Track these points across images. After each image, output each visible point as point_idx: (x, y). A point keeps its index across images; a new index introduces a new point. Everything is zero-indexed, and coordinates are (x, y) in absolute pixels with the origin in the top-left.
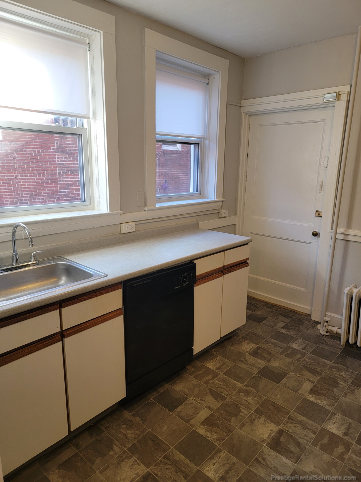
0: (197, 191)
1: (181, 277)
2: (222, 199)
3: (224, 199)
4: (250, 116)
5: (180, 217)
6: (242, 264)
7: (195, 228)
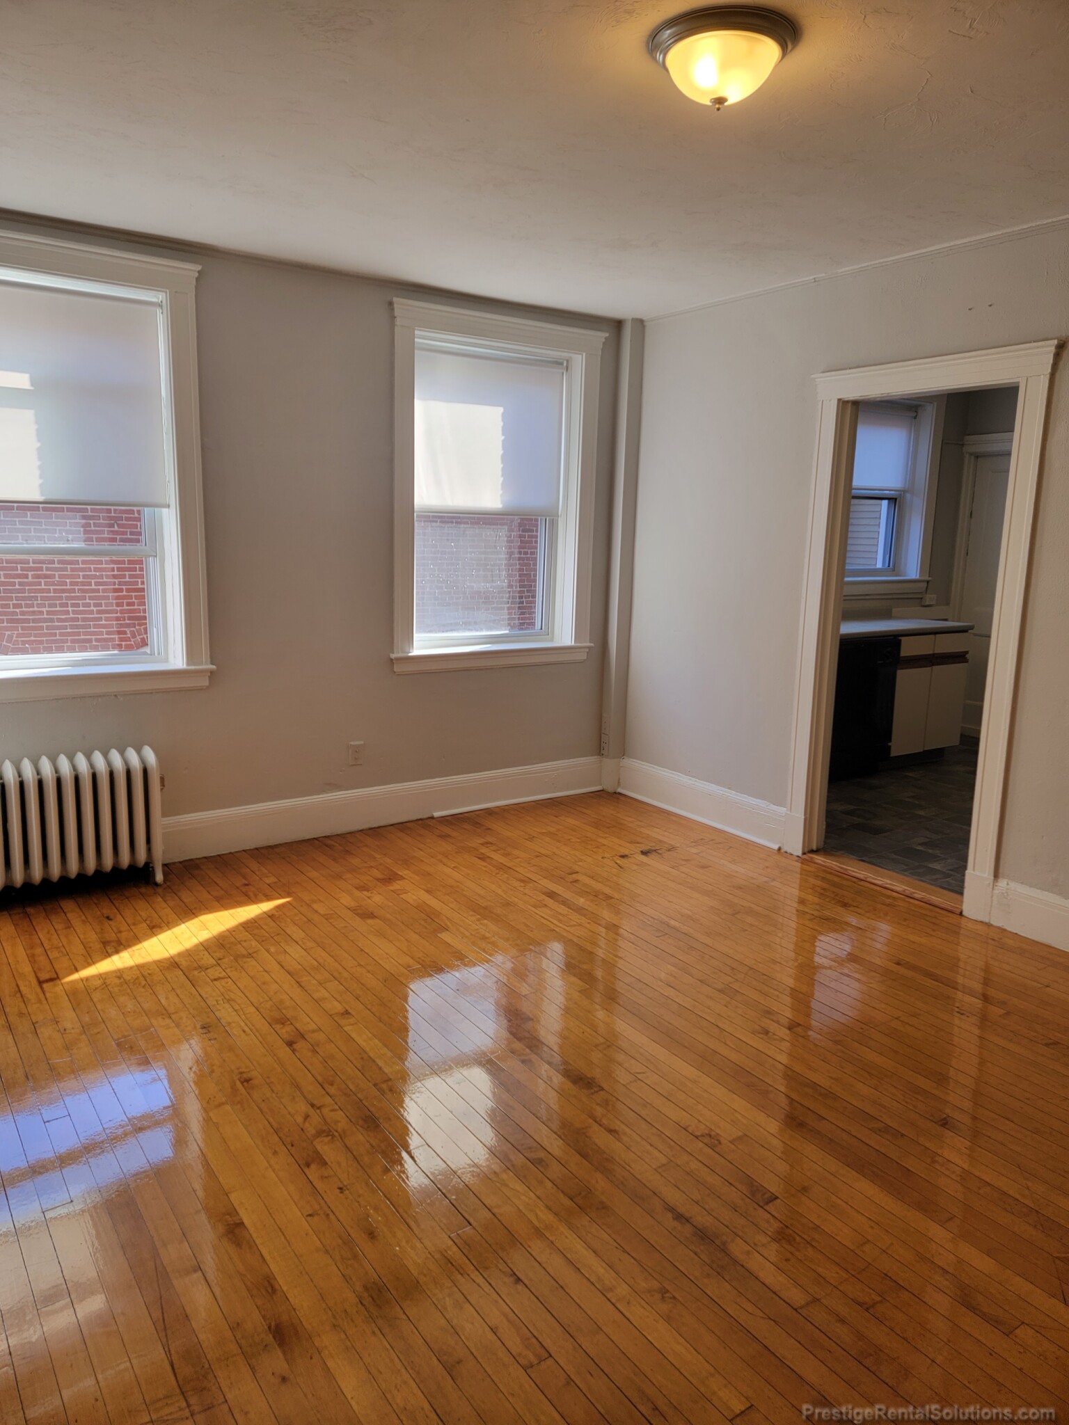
0: (889, 566)
1: (886, 651)
2: (927, 578)
3: (930, 578)
4: (977, 457)
5: (862, 598)
6: (960, 657)
7: (886, 615)
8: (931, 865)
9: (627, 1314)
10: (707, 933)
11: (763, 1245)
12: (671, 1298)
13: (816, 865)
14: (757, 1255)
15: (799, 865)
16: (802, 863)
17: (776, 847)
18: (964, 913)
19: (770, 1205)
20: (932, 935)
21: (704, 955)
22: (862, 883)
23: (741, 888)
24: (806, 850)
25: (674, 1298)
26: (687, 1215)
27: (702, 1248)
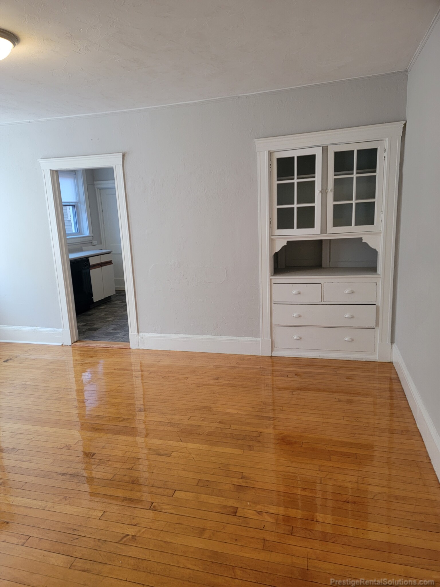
0: (78, 232)
1: (84, 264)
3: (93, 235)
4: (100, 189)
5: (72, 244)
6: (109, 263)
7: (81, 250)
8: (117, 336)
9: (54, 510)
10: (43, 382)
11: (95, 468)
12: (68, 498)
13: (77, 347)
14: (93, 472)
15: (71, 348)
16: (72, 347)
17: (61, 344)
18: (131, 348)
19: (94, 456)
20: (123, 358)
21: (45, 390)
22: (96, 348)
23: (51, 363)
24: (73, 343)
25: (70, 497)
26: (66, 472)
27: (74, 479)
